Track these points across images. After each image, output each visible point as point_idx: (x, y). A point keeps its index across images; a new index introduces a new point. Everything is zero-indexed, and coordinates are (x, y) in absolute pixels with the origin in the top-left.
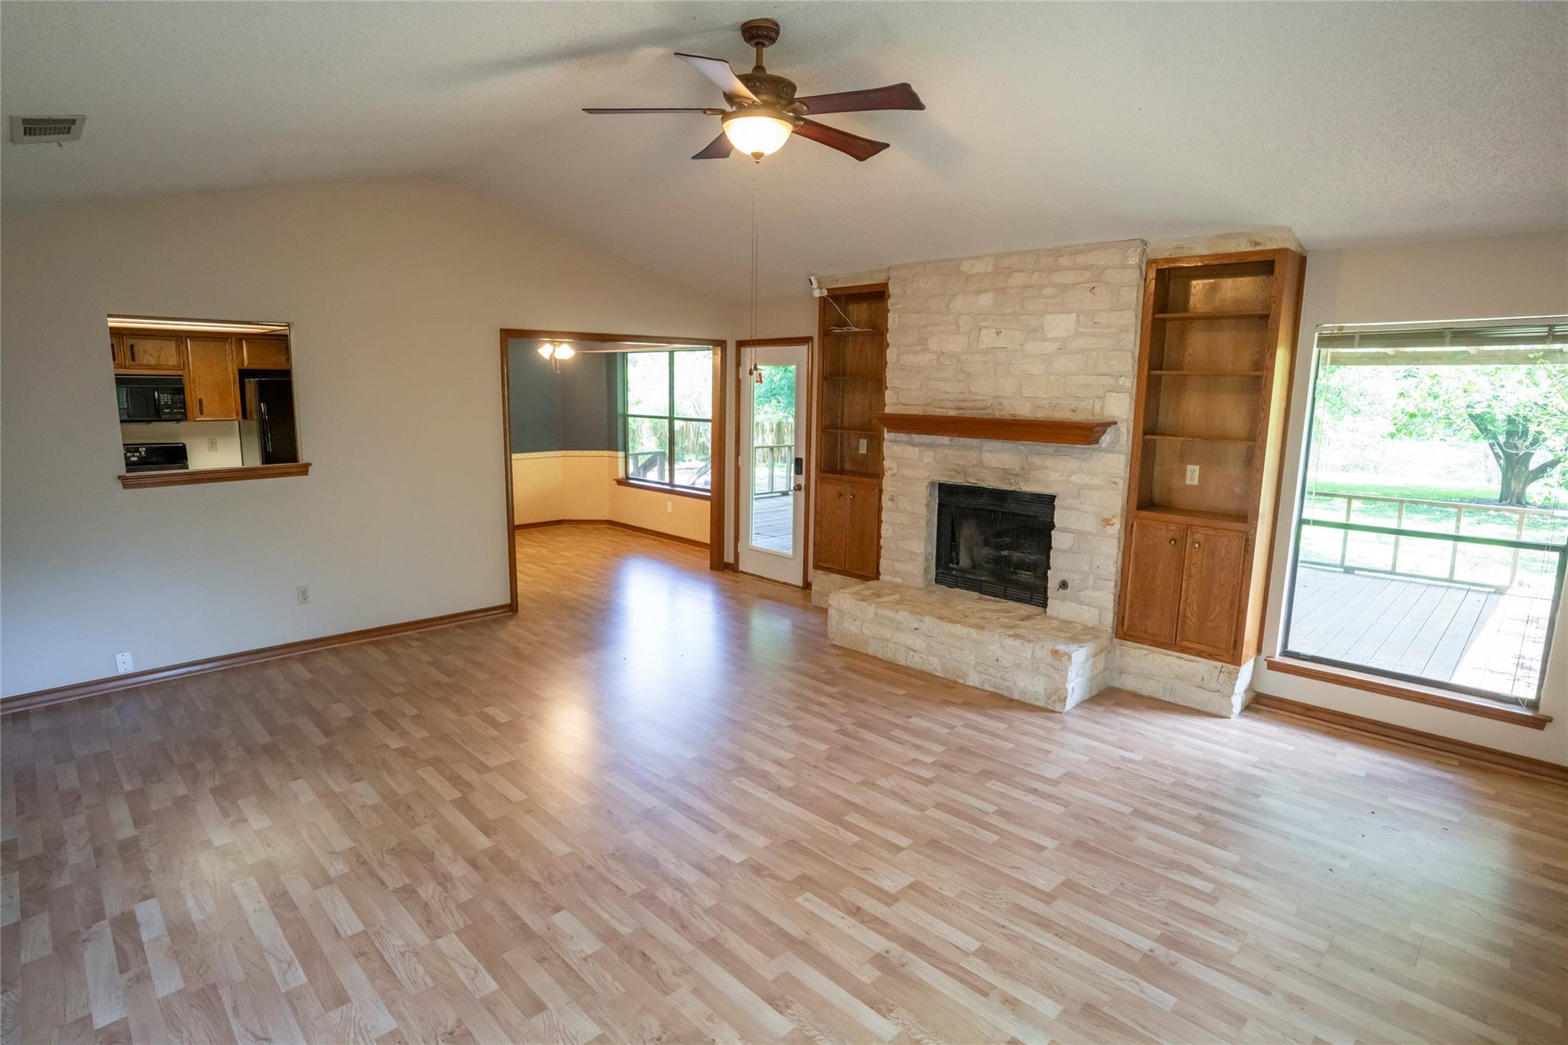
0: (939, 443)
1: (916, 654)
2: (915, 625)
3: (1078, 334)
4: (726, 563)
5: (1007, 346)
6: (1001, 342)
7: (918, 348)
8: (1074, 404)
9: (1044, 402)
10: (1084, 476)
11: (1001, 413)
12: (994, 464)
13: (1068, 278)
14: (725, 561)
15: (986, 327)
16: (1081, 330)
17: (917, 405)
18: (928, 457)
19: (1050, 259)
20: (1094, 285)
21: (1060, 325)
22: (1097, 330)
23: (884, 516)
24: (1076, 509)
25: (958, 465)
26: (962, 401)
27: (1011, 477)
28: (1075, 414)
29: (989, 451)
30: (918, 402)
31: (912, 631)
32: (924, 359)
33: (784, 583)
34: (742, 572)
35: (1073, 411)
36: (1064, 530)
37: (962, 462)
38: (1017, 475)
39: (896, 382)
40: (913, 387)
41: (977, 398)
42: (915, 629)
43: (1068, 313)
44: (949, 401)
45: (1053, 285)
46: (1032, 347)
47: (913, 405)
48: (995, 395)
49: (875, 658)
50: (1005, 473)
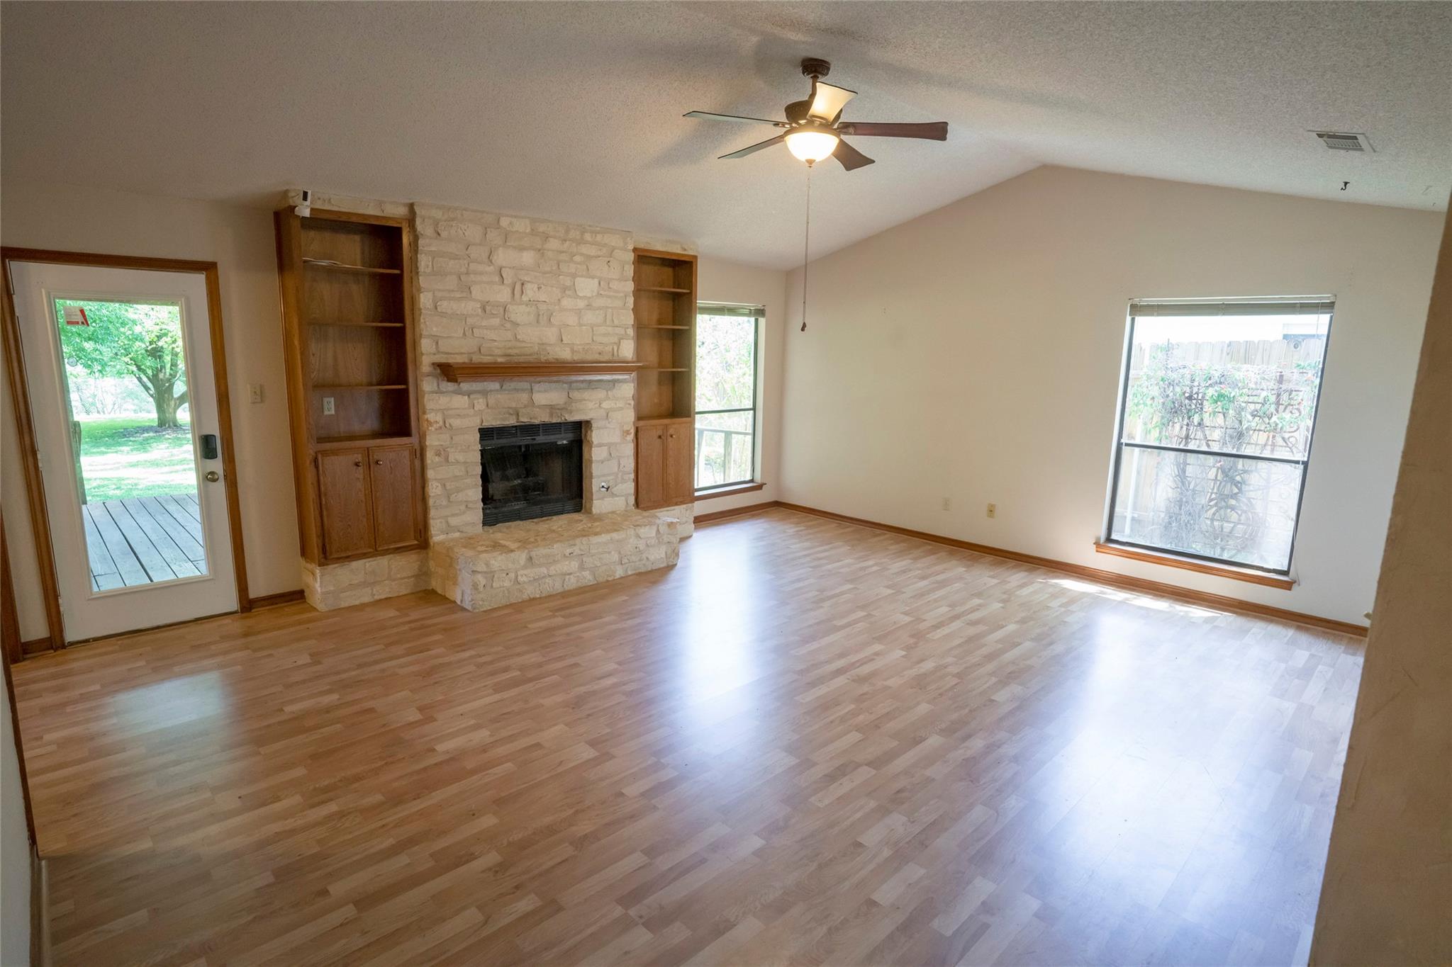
0: (489, 389)
1: (572, 576)
2: (569, 551)
3: (599, 295)
4: (24, 643)
5: (547, 301)
6: (542, 297)
7: (458, 295)
8: (600, 348)
9: (579, 347)
10: (610, 402)
11: (545, 358)
12: (544, 402)
13: (592, 251)
14: (23, 641)
15: (528, 282)
16: (602, 292)
17: (462, 353)
18: (480, 403)
19: (578, 233)
20: (608, 259)
21: (587, 287)
22: (612, 294)
23: (430, 474)
24: (606, 428)
25: (511, 408)
26: (510, 348)
27: (557, 411)
28: (601, 356)
29: (539, 392)
30: (463, 351)
31: (567, 557)
32: (469, 307)
33: (197, 620)
34: (71, 644)
35: (600, 354)
36: (600, 445)
37: (514, 405)
38: (562, 409)
39: (434, 329)
40: (455, 335)
41: (523, 345)
42: (570, 554)
43: (593, 278)
44: (498, 348)
45: (582, 254)
46: (566, 303)
47: (457, 354)
48: (540, 342)
49: (550, 596)
50: (552, 408)
